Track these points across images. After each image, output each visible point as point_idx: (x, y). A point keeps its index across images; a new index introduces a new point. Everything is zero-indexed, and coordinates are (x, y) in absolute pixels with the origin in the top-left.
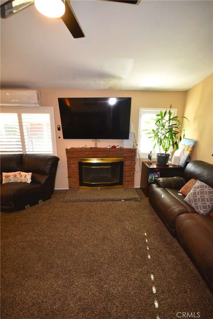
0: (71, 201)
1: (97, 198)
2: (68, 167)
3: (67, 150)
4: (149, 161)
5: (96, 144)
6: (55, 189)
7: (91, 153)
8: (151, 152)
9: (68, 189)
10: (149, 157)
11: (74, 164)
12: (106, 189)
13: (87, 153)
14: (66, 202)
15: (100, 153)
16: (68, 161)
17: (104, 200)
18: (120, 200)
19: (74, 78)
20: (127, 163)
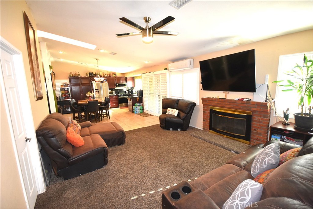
0: (194, 136)
1: (211, 140)
2: (203, 112)
3: (202, 99)
4: (284, 121)
5: (226, 96)
6: (190, 125)
7: (219, 103)
8: (288, 110)
9: (202, 129)
10: (284, 115)
11: (207, 110)
12: (229, 139)
13: (216, 102)
14: (191, 135)
15: (227, 103)
16: (204, 107)
17: (216, 145)
18: (230, 151)
19: (204, 47)
20: (256, 118)
